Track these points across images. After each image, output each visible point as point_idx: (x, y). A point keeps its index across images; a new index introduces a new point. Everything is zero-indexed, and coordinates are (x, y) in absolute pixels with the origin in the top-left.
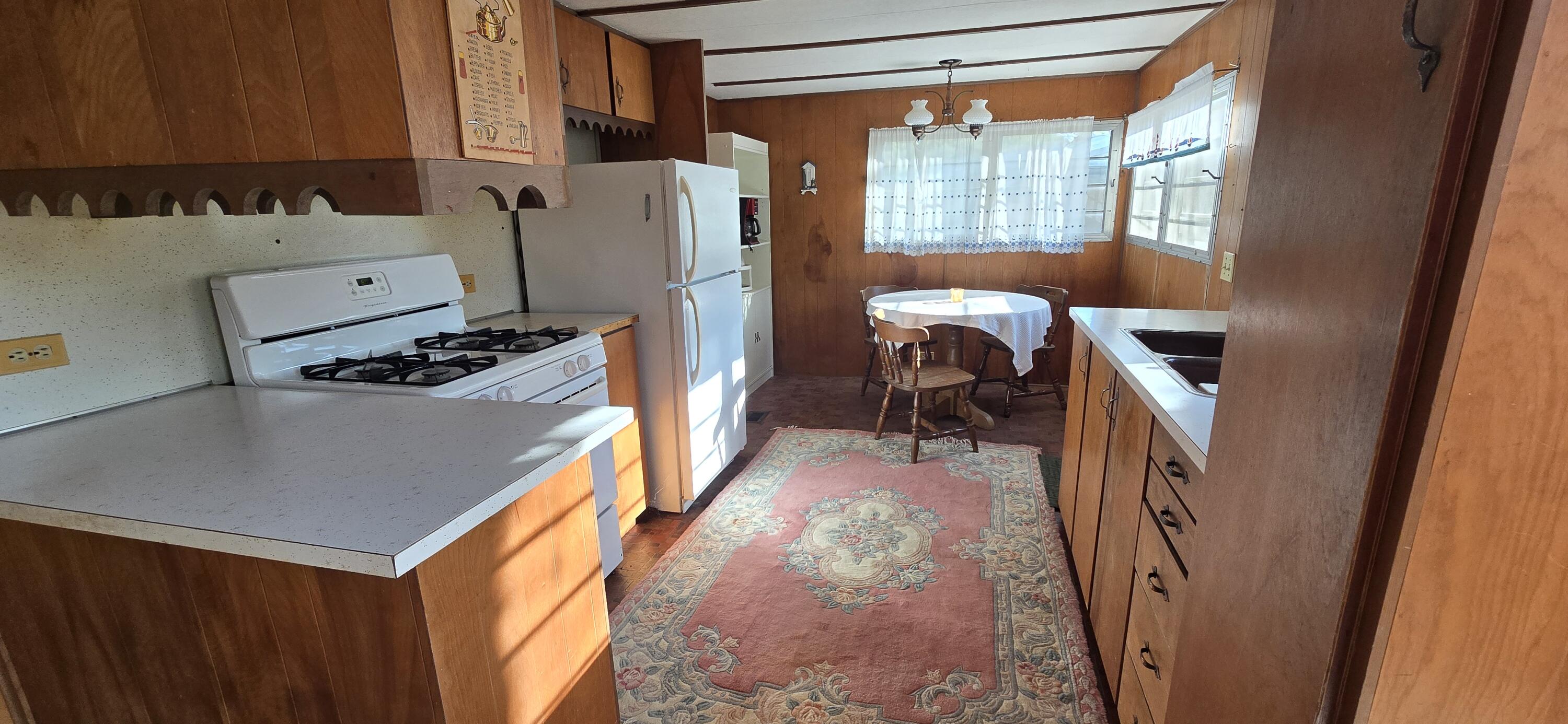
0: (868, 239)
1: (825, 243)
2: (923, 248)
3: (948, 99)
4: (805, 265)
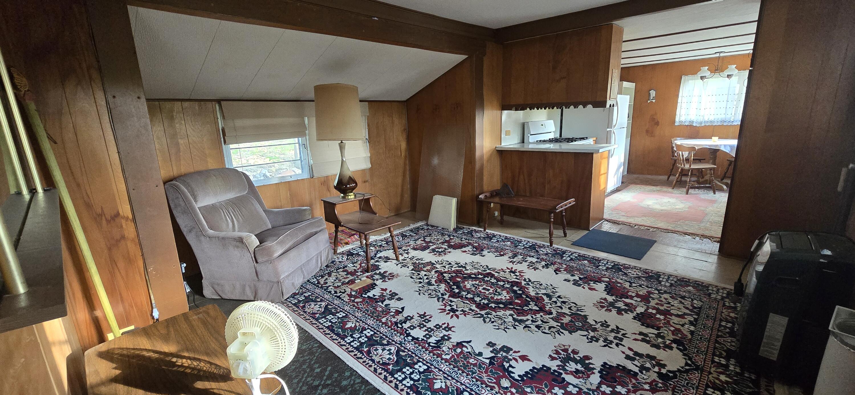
0: (677, 119)
1: (656, 121)
2: (703, 123)
3: (718, 66)
4: (646, 130)
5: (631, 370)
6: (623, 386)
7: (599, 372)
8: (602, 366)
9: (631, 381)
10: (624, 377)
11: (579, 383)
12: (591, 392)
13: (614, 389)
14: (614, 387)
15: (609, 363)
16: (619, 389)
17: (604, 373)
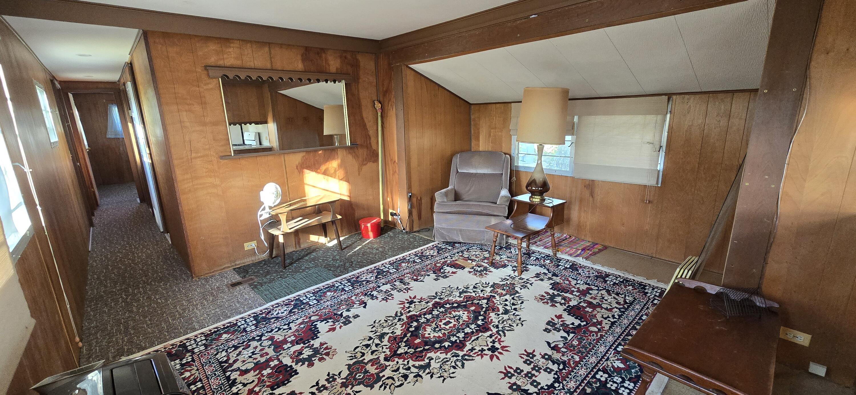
5: (278, 387)
6: (269, 374)
7: (291, 366)
8: (296, 370)
9: (269, 382)
10: (276, 379)
11: (290, 351)
12: (278, 354)
13: (271, 367)
14: (272, 368)
15: (295, 376)
16: (269, 371)
17: (289, 369)
